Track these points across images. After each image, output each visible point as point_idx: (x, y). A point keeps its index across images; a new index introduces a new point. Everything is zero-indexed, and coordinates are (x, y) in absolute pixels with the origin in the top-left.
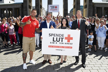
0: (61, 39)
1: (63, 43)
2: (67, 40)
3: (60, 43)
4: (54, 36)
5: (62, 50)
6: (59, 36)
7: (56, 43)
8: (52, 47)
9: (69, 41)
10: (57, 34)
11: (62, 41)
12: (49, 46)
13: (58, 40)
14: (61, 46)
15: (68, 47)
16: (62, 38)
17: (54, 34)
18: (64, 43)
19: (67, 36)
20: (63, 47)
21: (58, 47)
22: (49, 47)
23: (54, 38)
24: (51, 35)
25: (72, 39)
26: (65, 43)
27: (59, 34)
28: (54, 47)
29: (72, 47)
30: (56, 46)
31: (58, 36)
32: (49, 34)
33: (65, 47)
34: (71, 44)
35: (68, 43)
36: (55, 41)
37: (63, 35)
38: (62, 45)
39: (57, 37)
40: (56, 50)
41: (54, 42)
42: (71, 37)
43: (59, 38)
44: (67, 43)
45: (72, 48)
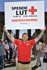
0: (24, 12)
1: (27, 16)
2: (31, 13)
3: (23, 16)
4: (17, 9)
5: (26, 24)
6: (23, 9)
7: (20, 16)
8: (16, 20)
10: (20, 7)
11: (26, 14)
13: (22, 13)
14: (25, 20)
15: (33, 20)
16: (26, 11)
17: (17, 7)
18: (28, 16)
19: (31, 9)
20: (27, 20)
21: (22, 21)
22: (12, 21)
23: (17, 11)
24: (14, 8)
25: (36, 10)
26: (29, 16)
27: (23, 7)
28: (18, 21)
29: (37, 19)
30: (20, 20)
31: (21, 9)
32: (12, 8)
33: (29, 20)
34: (36, 16)
35: (32, 15)
36: (19, 15)
37: (26, 8)
38: (26, 18)
39: (20, 10)
40: (20, 24)
41: (17, 15)
42: (35, 8)
43: (23, 11)
44: (31, 16)
45: (37, 21)
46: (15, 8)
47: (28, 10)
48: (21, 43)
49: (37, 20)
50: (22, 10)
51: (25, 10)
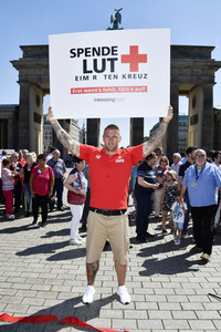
0: (108, 64)
1: (116, 77)
2: (128, 65)
3: (106, 76)
4: (86, 55)
5: (114, 100)
6: (103, 54)
7: (95, 77)
8: (83, 91)
9: (134, 68)
10: (94, 49)
11: (112, 70)
12: (74, 91)
13: (100, 67)
14: (111, 88)
15: (134, 87)
16: (112, 60)
17: (86, 49)
18: (120, 77)
19: (128, 52)
20: (117, 89)
21: (102, 92)
22: (72, 93)
23: (85, 61)
24: (76, 52)
26: (124, 76)
27: (103, 48)
28: (88, 92)
29: (146, 87)
30: (94, 88)
31: (98, 55)
32: (71, 52)
33: (122, 90)
34: (144, 76)
35: (132, 73)
36: (91, 72)
37: (113, 50)
39: (96, 57)
41: (86, 75)
43: (104, 60)
44: (130, 76)
45: (146, 91)
46: (80, 51)
47: (119, 57)
48: (98, 157)
49: (145, 89)
50: (100, 59)
51: (110, 56)
